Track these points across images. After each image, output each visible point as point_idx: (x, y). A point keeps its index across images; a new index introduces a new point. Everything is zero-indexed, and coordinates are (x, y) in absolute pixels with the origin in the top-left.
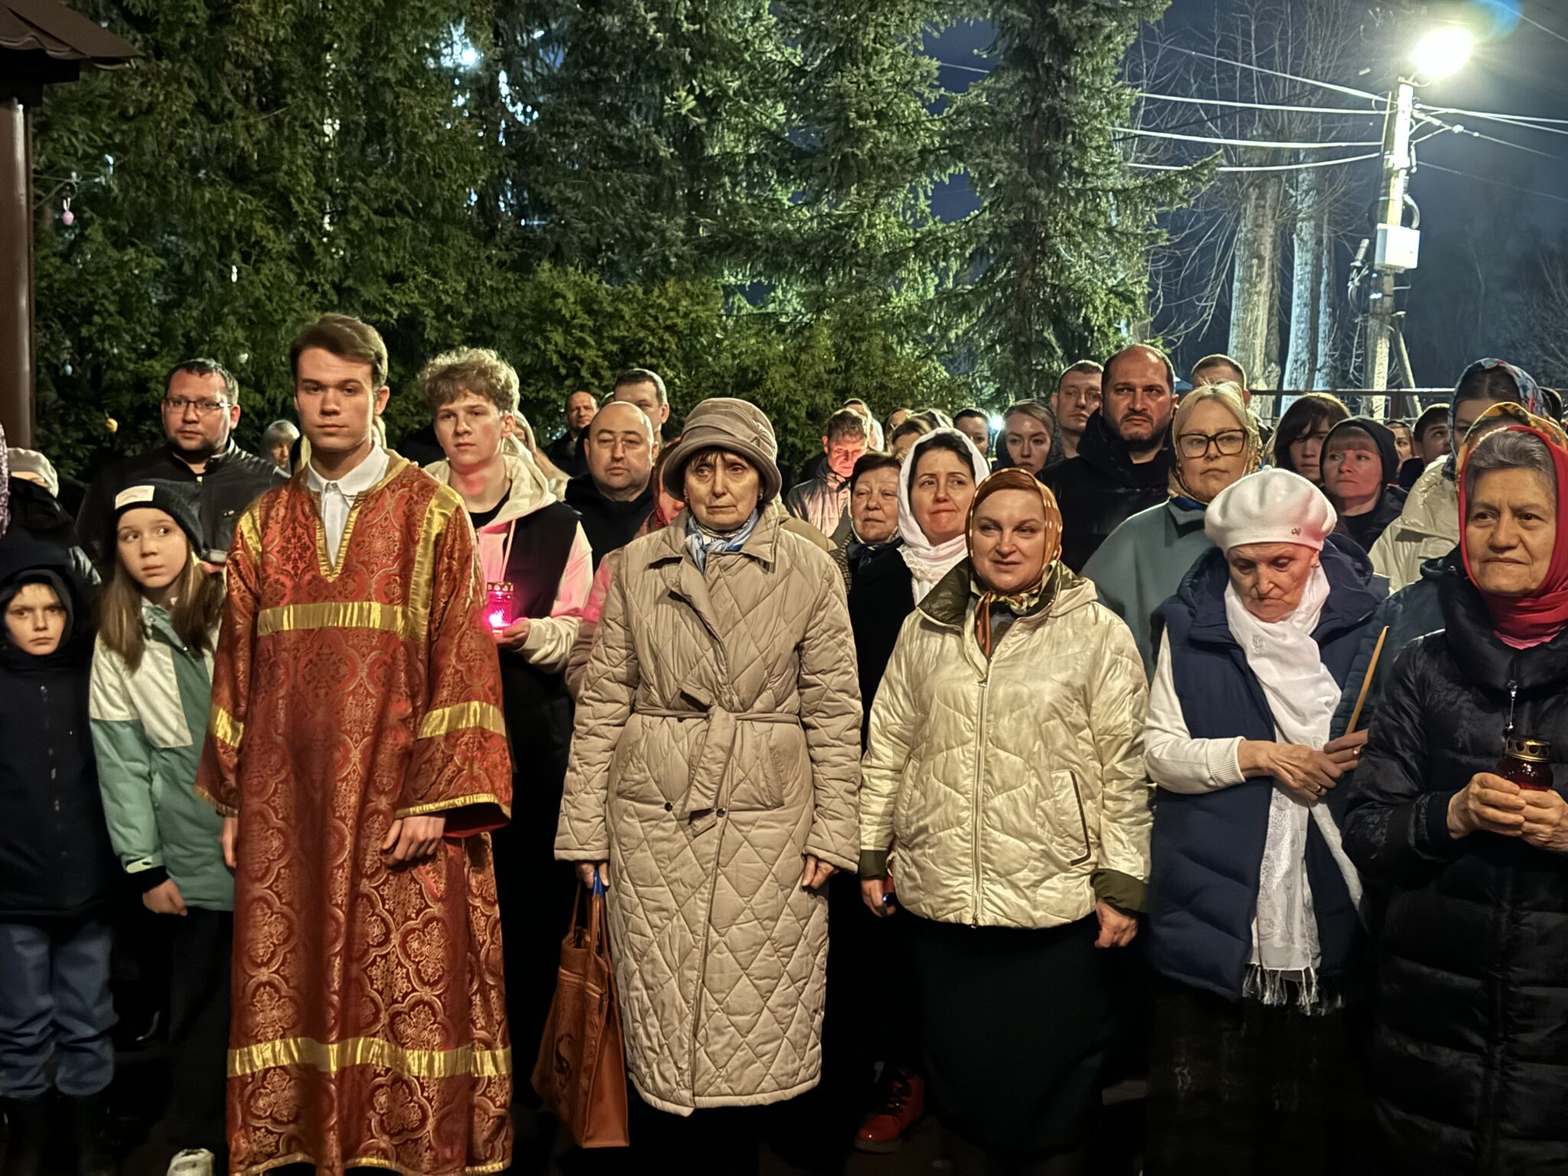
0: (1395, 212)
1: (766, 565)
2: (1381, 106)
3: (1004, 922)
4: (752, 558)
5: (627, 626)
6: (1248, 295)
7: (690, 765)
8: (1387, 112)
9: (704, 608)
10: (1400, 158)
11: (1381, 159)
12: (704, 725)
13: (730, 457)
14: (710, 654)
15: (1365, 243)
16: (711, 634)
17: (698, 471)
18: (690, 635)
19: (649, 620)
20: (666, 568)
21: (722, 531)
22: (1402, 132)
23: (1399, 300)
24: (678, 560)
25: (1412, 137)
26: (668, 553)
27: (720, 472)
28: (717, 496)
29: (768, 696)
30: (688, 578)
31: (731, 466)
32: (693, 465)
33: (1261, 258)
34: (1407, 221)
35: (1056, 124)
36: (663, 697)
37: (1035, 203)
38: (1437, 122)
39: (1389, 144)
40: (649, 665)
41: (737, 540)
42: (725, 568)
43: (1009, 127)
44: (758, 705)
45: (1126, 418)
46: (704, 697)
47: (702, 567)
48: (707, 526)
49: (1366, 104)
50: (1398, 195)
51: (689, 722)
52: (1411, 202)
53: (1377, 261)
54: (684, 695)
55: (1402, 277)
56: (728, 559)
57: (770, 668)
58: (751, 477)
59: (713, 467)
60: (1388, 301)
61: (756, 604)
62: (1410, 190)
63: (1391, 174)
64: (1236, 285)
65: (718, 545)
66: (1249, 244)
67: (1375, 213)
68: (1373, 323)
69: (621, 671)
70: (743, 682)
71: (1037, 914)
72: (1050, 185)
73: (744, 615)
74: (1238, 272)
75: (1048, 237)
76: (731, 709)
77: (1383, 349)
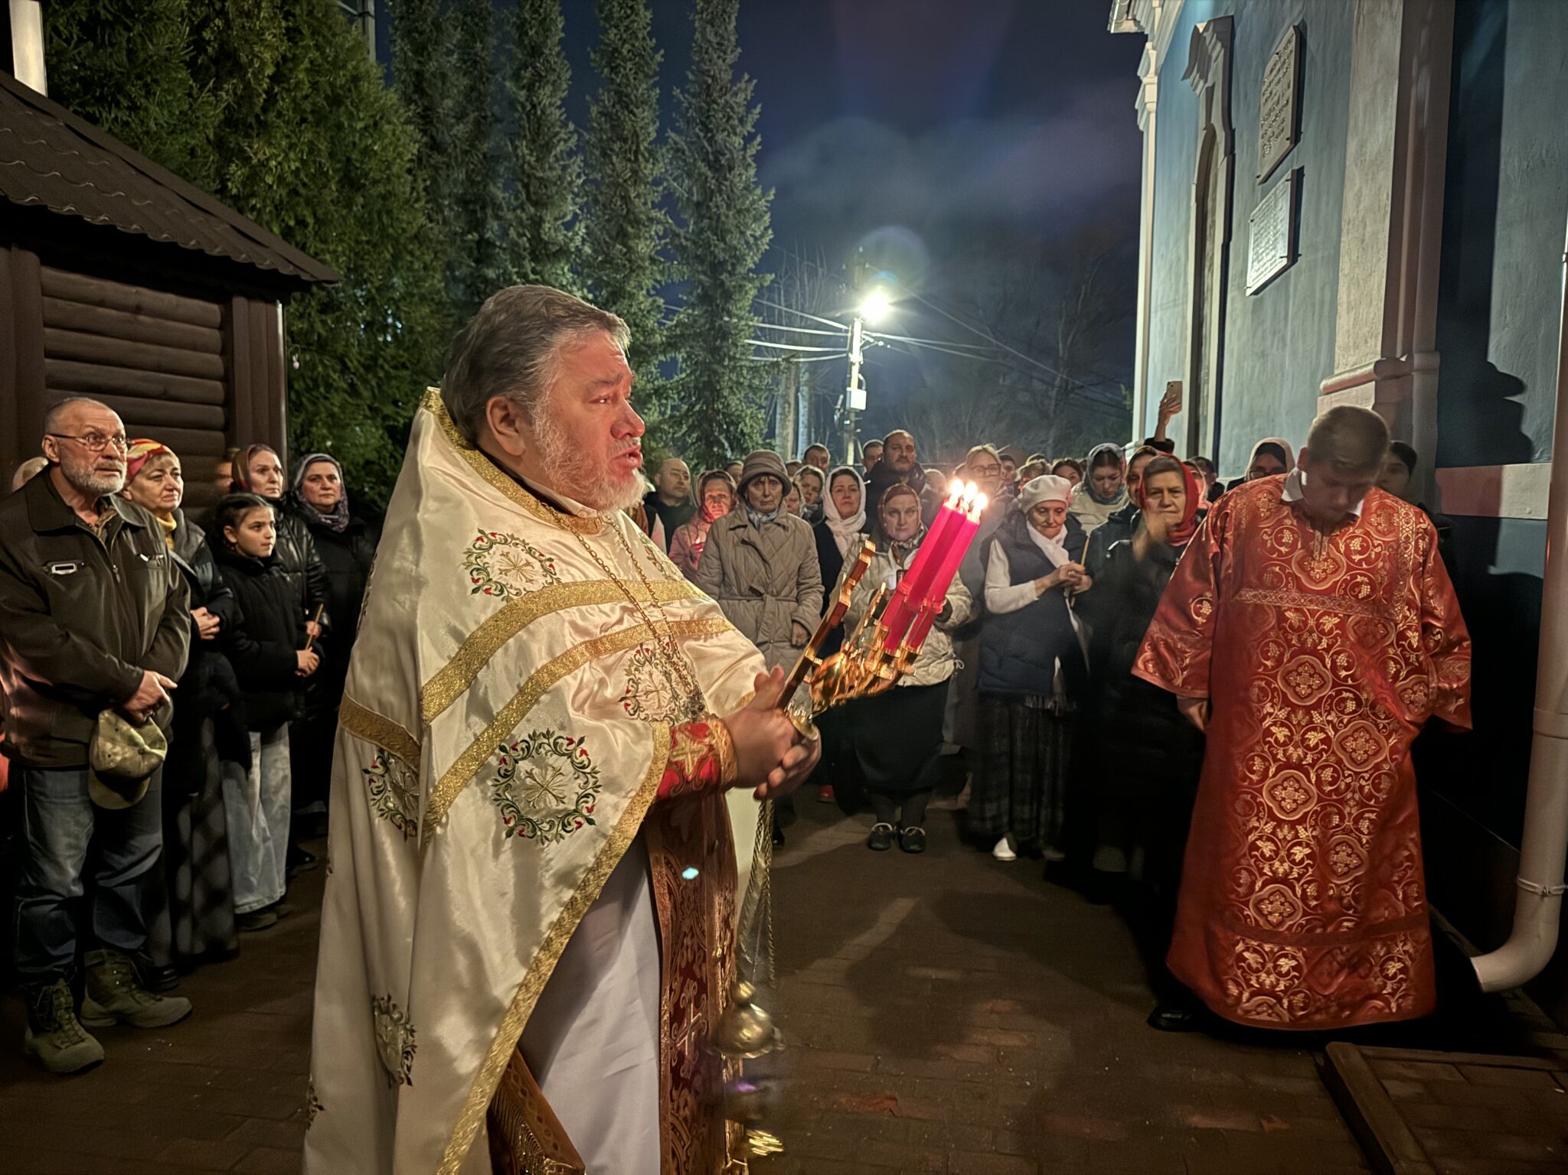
0: (854, 382)
1: (784, 527)
2: (847, 331)
3: (917, 683)
4: (779, 525)
5: (720, 559)
6: (784, 420)
7: (757, 622)
8: (849, 335)
9: (760, 547)
10: (856, 357)
11: (847, 357)
12: (760, 603)
13: (772, 478)
14: (763, 569)
15: (841, 397)
16: (764, 561)
17: (756, 485)
18: (754, 562)
19: (732, 554)
20: (738, 530)
21: (766, 513)
22: (857, 344)
23: (857, 424)
24: (745, 526)
25: (862, 347)
26: (738, 522)
27: (767, 485)
28: (765, 496)
29: (787, 589)
30: (752, 534)
31: (771, 482)
32: (753, 482)
33: (789, 404)
34: (860, 387)
35: (724, 334)
36: (739, 590)
37: (715, 372)
38: (872, 340)
39: (851, 350)
40: (733, 576)
41: (773, 515)
42: (767, 529)
43: (700, 334)
44: (783, 593)
45: (898, 461)
46: (762, 590)
47: (757, 528)
48: (760, 511)
49: (840, 330)
50: (856, 375)
51: (753, 602)
52: (862, 378)
53: (847, 405)
54: (751, 589)
55: (858, 413)
56: (768, 525)
57: (789, 576)
58: (779, 487)
59: (763, 483)
60: (853, 425)
61: (781, 547)
62: (860, 372)
63: (852, 364)
64: (778, 417)
65: (765, 519)
66: (783, 397)
67: (846, 383)
68: (846, 435)
69: (716, 579)
70: (778, 583)
71: (929, 678)
72: (720, 362)
73: (777, 551)
74: (779, 410)
75: (721, 389)
76: (773, 595)
77: (851, 448)
